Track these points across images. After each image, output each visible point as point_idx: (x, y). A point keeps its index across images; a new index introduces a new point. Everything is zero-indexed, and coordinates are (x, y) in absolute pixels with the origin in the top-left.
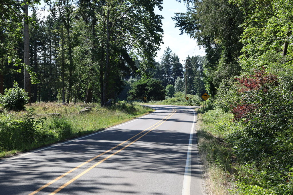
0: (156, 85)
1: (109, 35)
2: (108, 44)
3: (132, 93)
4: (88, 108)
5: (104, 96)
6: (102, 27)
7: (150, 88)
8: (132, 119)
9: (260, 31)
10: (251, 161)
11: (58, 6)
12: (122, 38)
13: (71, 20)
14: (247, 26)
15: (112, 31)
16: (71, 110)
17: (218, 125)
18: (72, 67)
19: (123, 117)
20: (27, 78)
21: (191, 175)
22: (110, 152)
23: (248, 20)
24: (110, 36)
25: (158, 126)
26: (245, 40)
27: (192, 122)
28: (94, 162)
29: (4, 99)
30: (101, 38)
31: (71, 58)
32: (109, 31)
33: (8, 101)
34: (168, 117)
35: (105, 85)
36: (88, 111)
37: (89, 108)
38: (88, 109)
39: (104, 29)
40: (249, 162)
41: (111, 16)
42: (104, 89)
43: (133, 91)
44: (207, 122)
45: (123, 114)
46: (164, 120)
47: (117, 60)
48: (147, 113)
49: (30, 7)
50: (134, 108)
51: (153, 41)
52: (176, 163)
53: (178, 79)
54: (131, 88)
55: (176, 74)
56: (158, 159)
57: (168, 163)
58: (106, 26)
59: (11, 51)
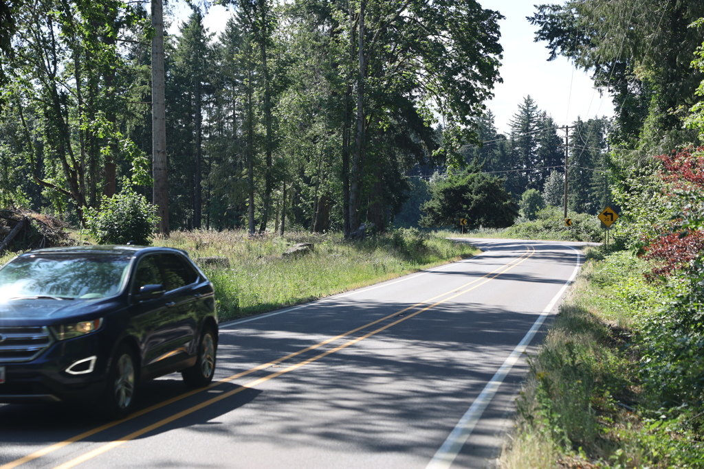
0: (490, 190)
1: (364, 62)
2: (361, 84)
3: (431, 210)
4: (303, 246)
5: (350, 214)
6: (347, 43)
7: (475, 197)
8: (409, 272)
10: (679, 408)
12: (397, 69)
13: (268, 26)
15: (372, 54)
16: (263, 249)
17: (625, 292)
18: (271, 144)
19: (390, 268)
20: (160, 169)
21: (455, 462)
22: (267, 370)
24: (368, 64)
25: (464, 292)
27: (563, 282)
29: (98, 220)
30: (345, 72)
31: (268, 121)
32: (365, 52)
33: (109, 226)
34: (505, 269)
35: (353, 188)
36: (304, 252)
37: (308, 245)
38: (305, 247)
39: (354, 48)
40: (670, 411)
41: (369, 14)
42: (351, 197)
43: (434, 204)
44: (601, 282)
45: (392, 259)
46: (491, 276)
47: (384, 126)
48: (455, 259)
50: (424, 246)
51: (475, 77)
52: (432, 413)
53: (554, 174)
54: (429, 197)
55: (546, 164)
56: (388, 397)
57: (409, 411)
58: (357, 41)
59: (134, 105)
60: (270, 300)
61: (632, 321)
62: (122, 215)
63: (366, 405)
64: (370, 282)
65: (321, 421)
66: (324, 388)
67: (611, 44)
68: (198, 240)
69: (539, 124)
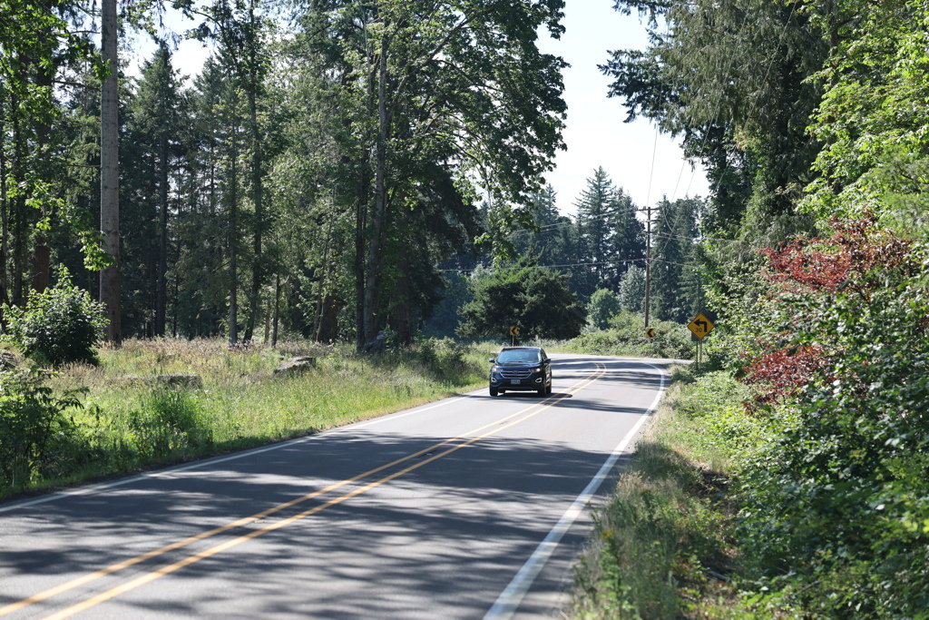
0: (548, 288)
1: (386, 118)
2: (382, 148)
3: (472, 314)
4: (302, 360)
5: (366, 319)
6: (363, 93)
7: (530, 298)
8: (442, 397)
9: (876, 95)
10: (785, 577)
11: (219, 22)
12: (429, 128)
13: (259, 69)
14: (836, 80)
15: (397, 108)
16: (247, 364)
17: (720, 424)
18: (261, 224)
19: (417, 391)
22: (249, 526)
23: (837, 58)
24: (390, 121)
25: (511, 424)
26: (826, 126)
27: (642, 411)
28: (133, 574)
29: (24, 323)
30: (361, 131)
31: (257, 194)
32: (388, 106)
33: (38, 332)
35: (371, 283)
36: (303, 368)
37: (306, 359)
38: (304, 362)
39: (372, 100)
40: (773, 581)
41: (394, 57)
42: (366, 297)
43: (476, 306)
44: (691, 412)
45: (419, 380)
46: (548, 402)
47: (411, 203)
50: (462, 363)
51: (531, 142)
52: (464, 585)
53: (631, 272)
54: (470, 298)
55: (623, 256)
56: (407, 562)
57: (435, 581)
58: (377, 91)
59: (76, 168)
60: (256, 432)
61: (728, 463)
62: (57, 316)
63: (378, 574)
64: (389, 408)
65: (317, 595)
66: (323, 551)
67: (706, 102)
68: (160, 351)
69: (613, 204)
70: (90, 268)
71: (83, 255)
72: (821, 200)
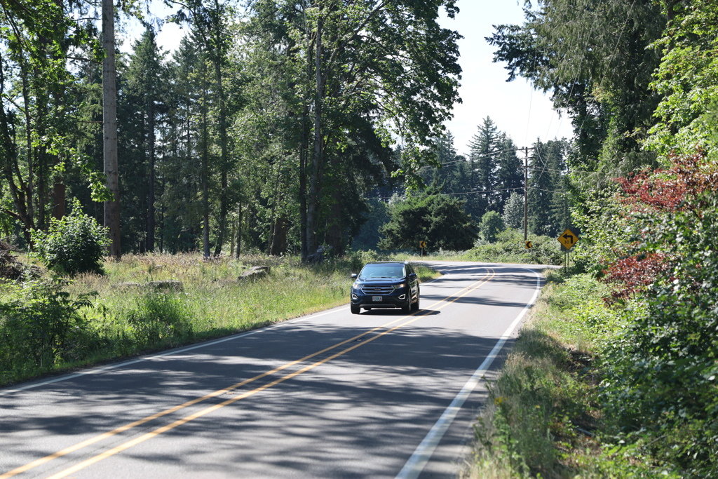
0: (449, 211)
1: (322, 81)
2: (319, 104)
3: (390, 232)
4: (259, 269)
5: (308, 237)
6: (304, 62)
7: (434, 219)
9: (704, 57)
10: (637, 433)
11: (192, 9)
12: (355, 89)
13: (223, 45)
14: (672, 46)
15: (330, 73)
16: (218, 272)
17: (585, 315)
18: (227, 164)
22: (221, 397)
23: (673, 29)
24: (325, 83)
26: (664, 82)
27: (523, 305)
28: (135, 434)
29: (47, 243)
30: (302, 91)
31: (223, 141)
32: (323, 71)
33: (57, 249)
34: (466, 291)
35: (311, 209)
36: (261, 275)
37: (264, 268)
38: (261, 270)
39: (311, 67)
40: (629, 436)
41: (326, 33)
42: (308, 219)
43: (393, 226)
44: (561, 306)
46: (450, 299)
47: (342, 146)
49: (132, 15)
51: (434, 98)
52: (389, 441)
53: (513, 198)
54: (388, 219)
55: (506, 186)
56: (344, 423)
57: (365, 437)
58: (314, 60)
59: (84, 124)
60: (225, 324)
61: (591, 345)
62: (72, 237)
63: (322, 432)
64: (328, 305)
65: (276, 449)
66: (280, 415)
67: (570, 65)
68: (151, 263)
69: (498, 145)
70: (96, 200)
71: (90, 190)
72: (662, 140)
